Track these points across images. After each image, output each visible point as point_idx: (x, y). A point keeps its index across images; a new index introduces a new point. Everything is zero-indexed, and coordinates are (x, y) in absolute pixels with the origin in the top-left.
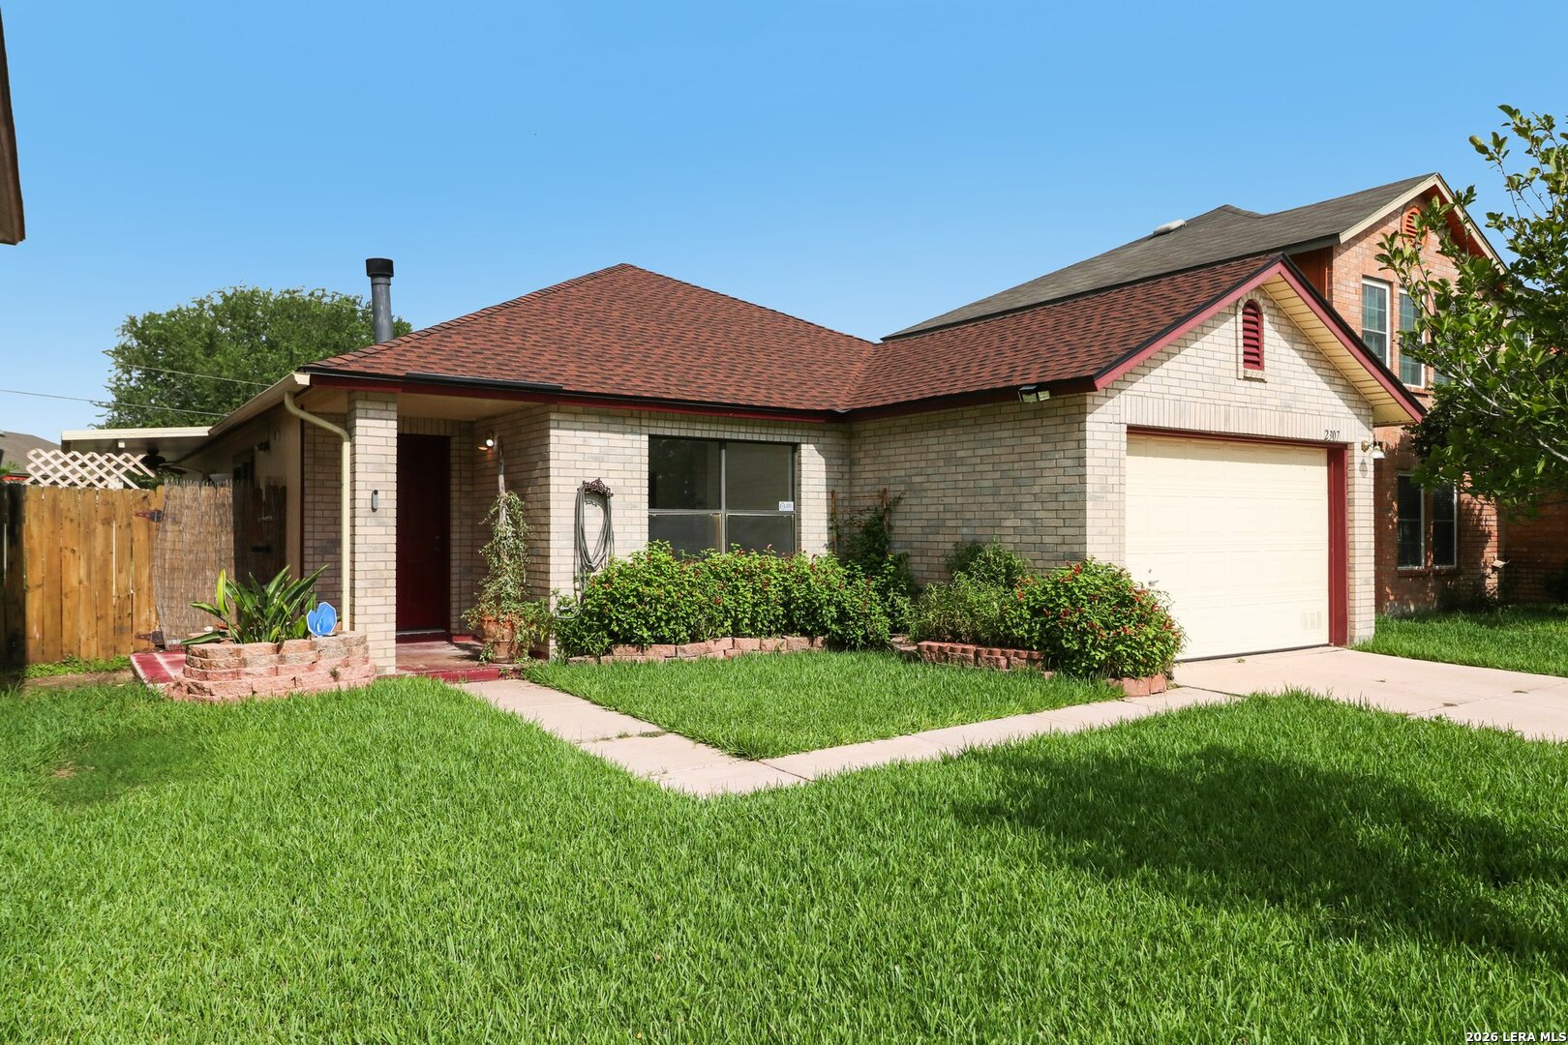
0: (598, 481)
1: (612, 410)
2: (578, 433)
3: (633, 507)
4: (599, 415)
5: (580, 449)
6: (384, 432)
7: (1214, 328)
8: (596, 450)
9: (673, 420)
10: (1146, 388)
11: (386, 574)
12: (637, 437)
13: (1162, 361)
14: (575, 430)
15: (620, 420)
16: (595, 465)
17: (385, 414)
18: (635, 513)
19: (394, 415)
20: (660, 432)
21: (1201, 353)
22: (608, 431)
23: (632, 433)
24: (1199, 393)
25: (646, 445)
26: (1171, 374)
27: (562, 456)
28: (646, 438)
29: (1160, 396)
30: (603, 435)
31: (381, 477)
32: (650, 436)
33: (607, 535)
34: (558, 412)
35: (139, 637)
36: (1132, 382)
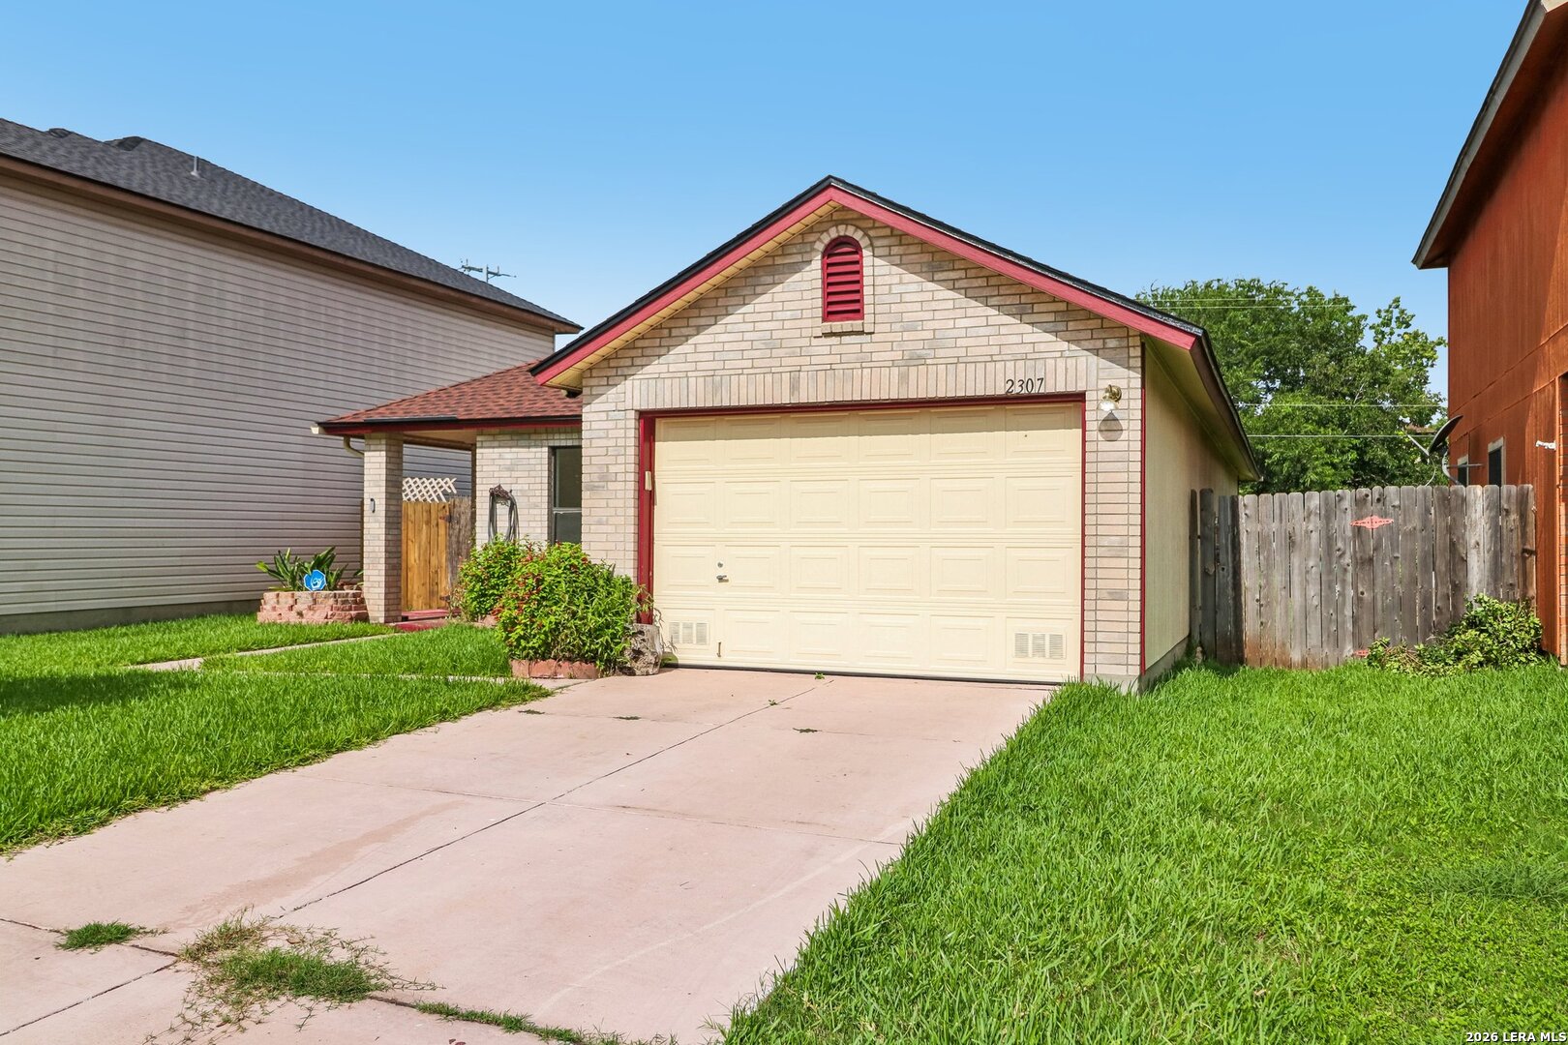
0: (499, 486)
1: (521, 429)
2: (496, 450)
3: (536, 506)
4: (511, 434)
5: (497, 462)
6: (379, 460)
7: (775, 284)
8: (508, 462)
9: (565, 432)
10: (664, 368)
11: (379, 555)
12: (539, 449)
13: (687, 337)
14: (494, 447)
15: (526, 436)
16: (507, 474)
17: (379, 447)
18: (536, 511)
19: (384, 447)
20: (557, 443)
21: (748, 318)
22: (517, 446)
23: (536, 446)
24: (748, 364)
25: (546, 455)
26: (700, 348)
27: (485, 468)
28: (546, 449)
29: (684, 374)
30: (514, 450)
31: (377, 489)
32: (549, 447)
33: (513, 529)
34: (482, 435)
35: (441, 598)
36: (643, 366)
